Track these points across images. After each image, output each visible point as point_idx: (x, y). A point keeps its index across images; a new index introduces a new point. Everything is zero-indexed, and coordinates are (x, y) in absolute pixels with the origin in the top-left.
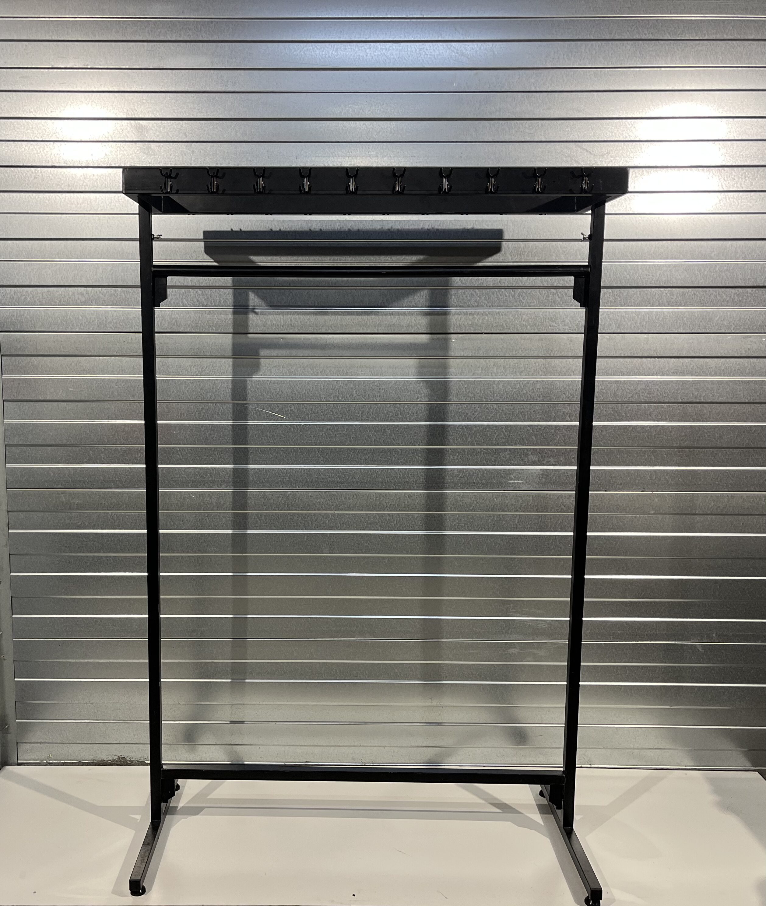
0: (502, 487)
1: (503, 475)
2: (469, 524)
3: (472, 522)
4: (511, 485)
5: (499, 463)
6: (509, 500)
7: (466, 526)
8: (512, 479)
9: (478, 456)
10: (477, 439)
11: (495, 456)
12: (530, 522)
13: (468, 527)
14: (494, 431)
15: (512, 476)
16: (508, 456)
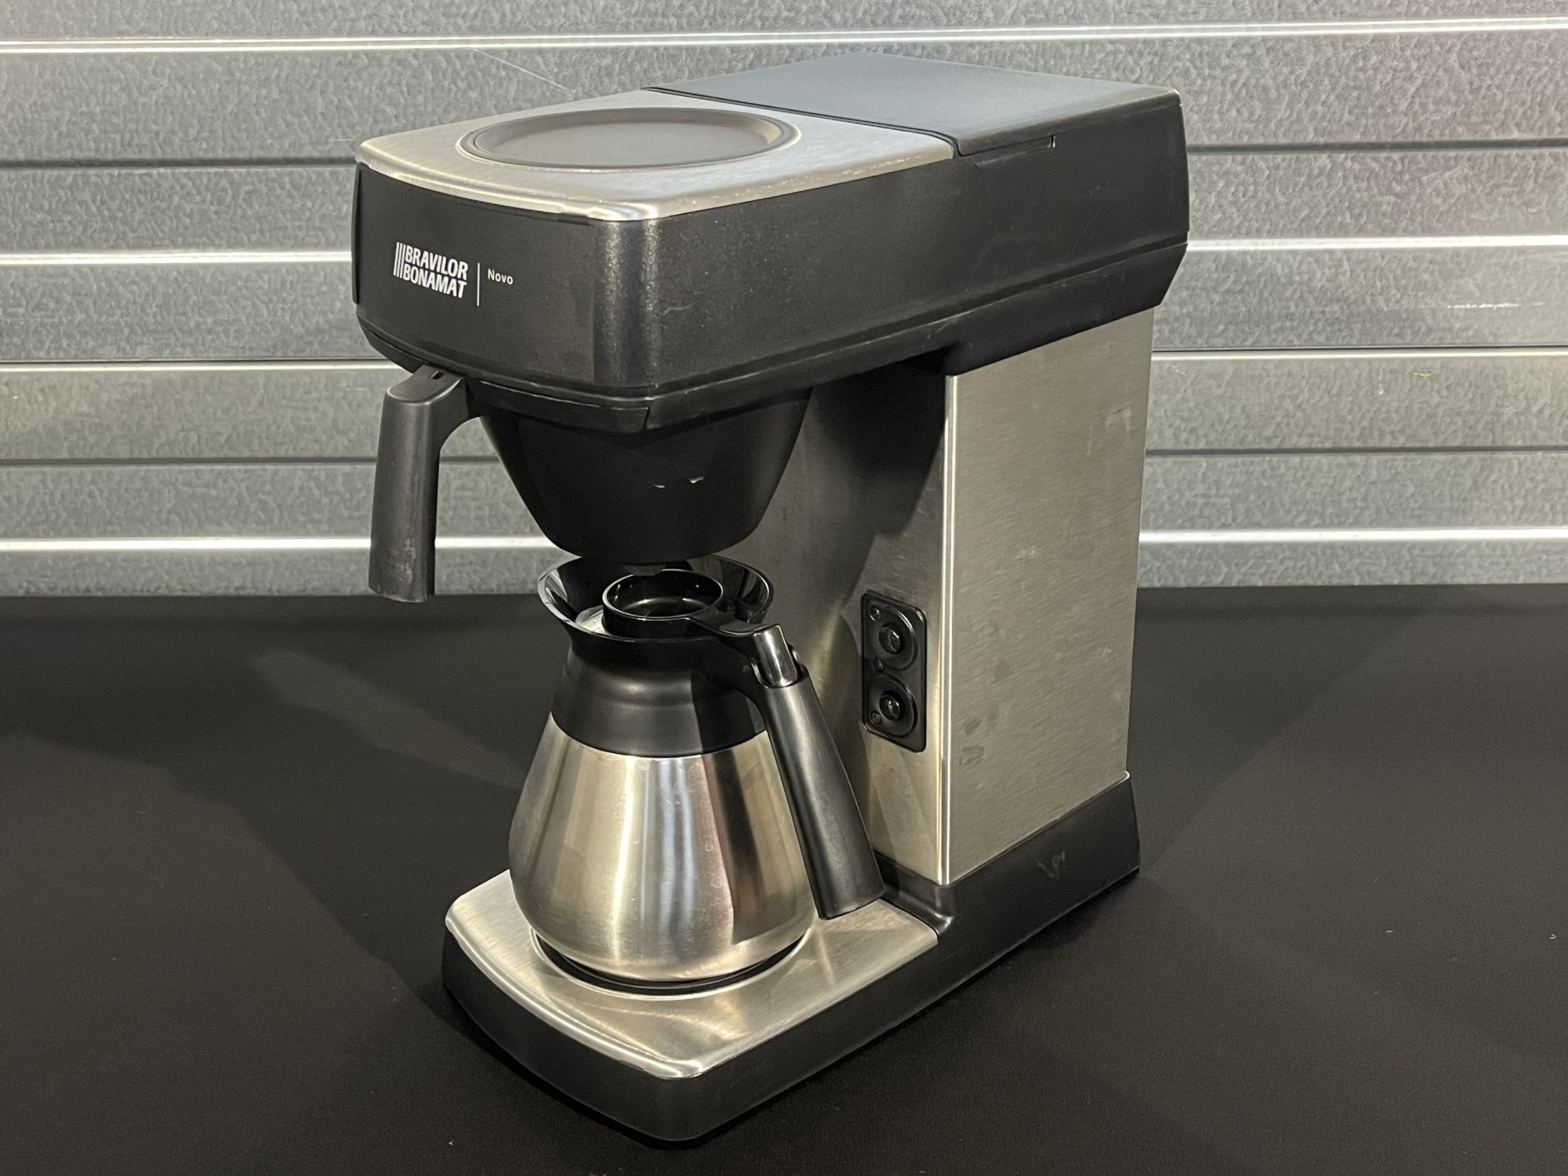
0: (1416, 333)
1: (1426, 277)
2: (1252, 497)
3: (1269, 488)
4: (1458, 326)
5: (1412, 220)
6: (1445, 393)
7: (1241, 507)
8: (1468, 297)
9: (1316, 192)
10: (1319, 108)
11: (1398, 189)
12: (1529, 485)
13: (1247, 510)
14: (1407, 68)
15: (1471, 286)
16: (1459, 190)
